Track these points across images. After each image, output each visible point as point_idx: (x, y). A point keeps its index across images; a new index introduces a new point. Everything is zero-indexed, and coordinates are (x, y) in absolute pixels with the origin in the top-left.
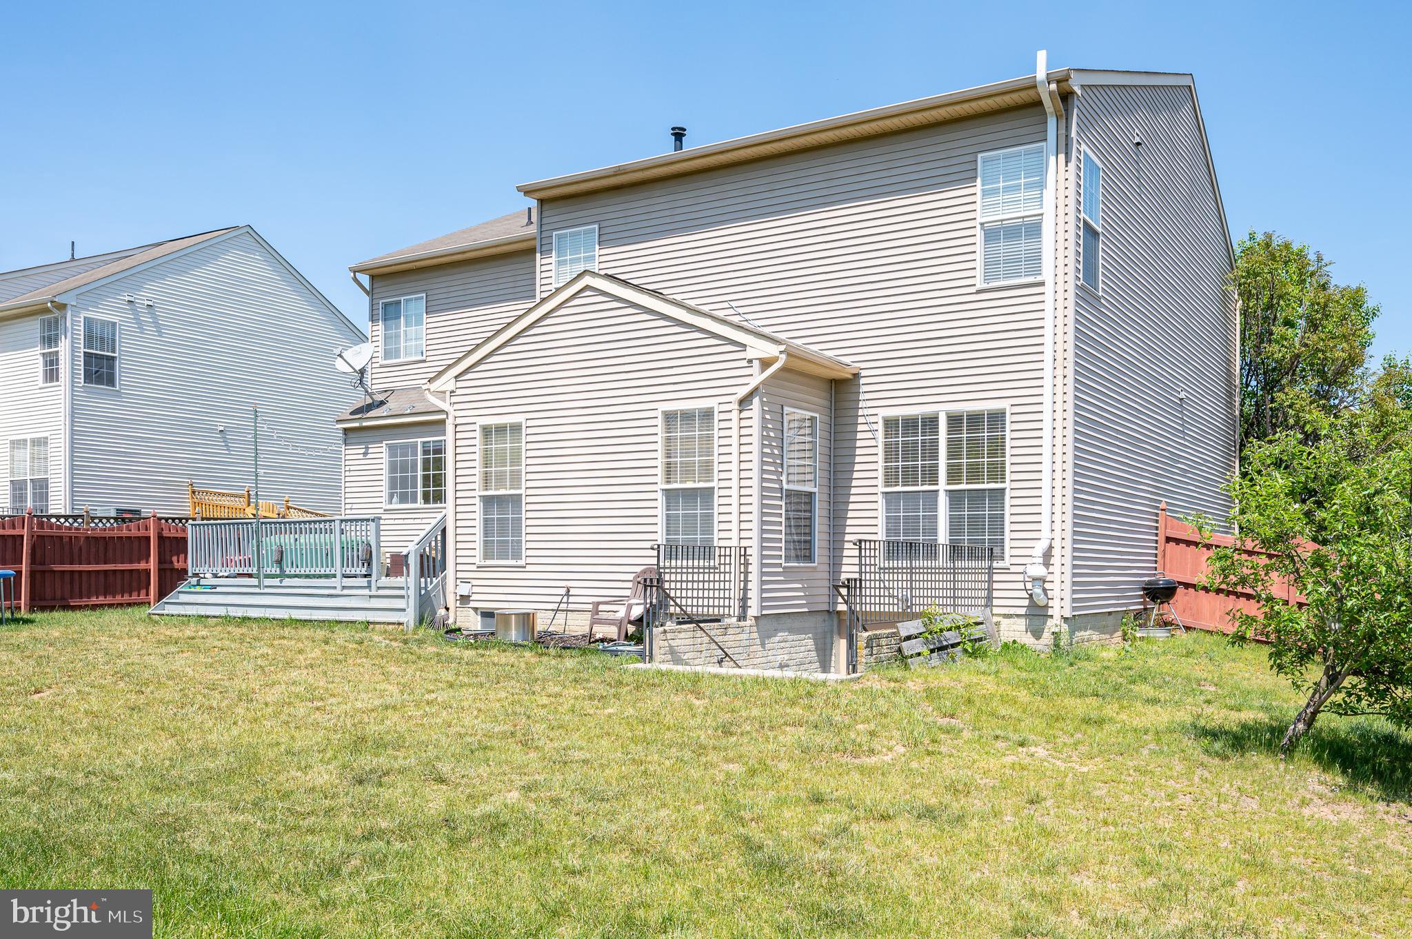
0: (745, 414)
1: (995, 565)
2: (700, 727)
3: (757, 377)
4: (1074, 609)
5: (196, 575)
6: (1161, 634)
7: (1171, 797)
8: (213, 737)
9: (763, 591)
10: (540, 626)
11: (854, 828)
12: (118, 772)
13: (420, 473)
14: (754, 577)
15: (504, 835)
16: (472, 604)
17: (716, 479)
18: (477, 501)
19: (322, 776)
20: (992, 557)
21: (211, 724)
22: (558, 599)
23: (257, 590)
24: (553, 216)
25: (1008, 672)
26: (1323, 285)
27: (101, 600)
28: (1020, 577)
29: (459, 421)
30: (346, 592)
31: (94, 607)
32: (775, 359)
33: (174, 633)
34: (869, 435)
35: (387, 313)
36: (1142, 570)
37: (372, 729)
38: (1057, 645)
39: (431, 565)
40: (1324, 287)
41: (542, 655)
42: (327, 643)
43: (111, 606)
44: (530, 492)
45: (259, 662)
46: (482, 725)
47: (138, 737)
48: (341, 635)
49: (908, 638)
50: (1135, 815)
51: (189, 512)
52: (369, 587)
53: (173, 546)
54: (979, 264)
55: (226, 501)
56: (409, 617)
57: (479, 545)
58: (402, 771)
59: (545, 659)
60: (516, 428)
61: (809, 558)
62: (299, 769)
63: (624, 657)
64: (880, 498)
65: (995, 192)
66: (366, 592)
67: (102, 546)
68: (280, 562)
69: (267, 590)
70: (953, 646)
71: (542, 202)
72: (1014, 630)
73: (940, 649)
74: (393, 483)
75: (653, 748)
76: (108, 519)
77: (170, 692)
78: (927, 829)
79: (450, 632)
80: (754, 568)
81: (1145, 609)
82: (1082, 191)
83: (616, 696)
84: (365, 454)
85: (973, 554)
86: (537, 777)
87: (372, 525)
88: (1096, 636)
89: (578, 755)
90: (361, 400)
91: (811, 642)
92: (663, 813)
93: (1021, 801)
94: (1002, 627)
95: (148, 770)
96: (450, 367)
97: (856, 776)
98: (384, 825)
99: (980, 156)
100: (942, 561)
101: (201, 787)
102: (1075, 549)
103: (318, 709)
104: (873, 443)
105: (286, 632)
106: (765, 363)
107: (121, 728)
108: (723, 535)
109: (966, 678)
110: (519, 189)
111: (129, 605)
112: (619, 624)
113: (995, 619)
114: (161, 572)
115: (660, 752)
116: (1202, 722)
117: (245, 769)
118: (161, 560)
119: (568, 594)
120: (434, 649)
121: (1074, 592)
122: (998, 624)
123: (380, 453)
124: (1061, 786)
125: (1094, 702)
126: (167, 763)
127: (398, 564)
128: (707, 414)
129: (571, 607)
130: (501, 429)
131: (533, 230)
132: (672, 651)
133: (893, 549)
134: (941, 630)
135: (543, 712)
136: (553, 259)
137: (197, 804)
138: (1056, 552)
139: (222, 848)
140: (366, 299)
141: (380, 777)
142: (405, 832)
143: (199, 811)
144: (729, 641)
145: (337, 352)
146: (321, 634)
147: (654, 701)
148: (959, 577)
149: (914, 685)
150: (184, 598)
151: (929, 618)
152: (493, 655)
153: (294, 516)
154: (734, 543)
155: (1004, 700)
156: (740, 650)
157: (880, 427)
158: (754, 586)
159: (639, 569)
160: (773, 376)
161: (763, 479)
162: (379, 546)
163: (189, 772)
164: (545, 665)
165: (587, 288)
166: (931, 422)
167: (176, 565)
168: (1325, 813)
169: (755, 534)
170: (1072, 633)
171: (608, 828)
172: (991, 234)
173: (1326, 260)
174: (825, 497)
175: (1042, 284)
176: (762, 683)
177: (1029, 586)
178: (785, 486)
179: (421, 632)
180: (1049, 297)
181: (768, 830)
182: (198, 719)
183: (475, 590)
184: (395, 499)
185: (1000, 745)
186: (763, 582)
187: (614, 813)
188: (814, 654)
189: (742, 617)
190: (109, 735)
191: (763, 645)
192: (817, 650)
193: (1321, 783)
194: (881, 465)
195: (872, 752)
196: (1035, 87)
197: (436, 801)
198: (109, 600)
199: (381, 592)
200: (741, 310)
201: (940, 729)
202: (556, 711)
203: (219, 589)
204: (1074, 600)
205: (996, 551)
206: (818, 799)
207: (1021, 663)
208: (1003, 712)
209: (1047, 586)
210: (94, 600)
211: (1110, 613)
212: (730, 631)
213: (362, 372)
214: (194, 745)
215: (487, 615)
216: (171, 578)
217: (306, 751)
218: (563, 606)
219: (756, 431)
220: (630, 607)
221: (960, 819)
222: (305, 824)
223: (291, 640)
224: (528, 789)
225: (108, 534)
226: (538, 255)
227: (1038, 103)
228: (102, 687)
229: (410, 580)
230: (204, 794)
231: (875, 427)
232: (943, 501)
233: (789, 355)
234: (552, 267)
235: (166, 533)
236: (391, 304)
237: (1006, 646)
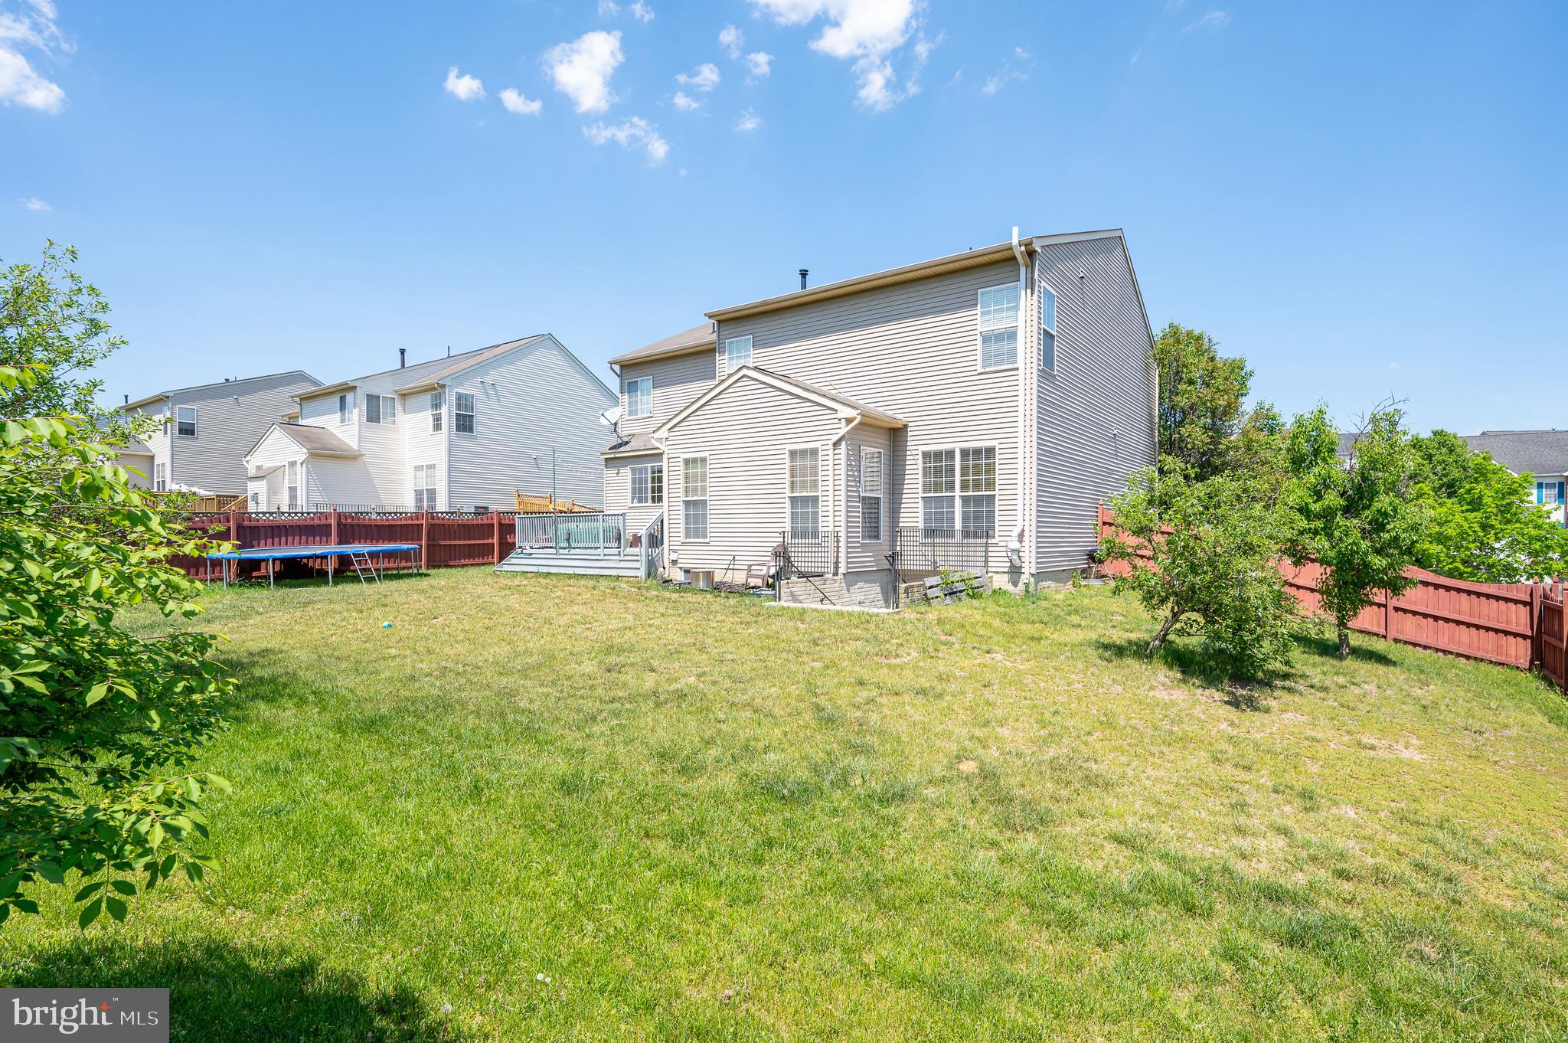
0: (837, 452)
1: (989, 541)
2: (800, 641)
3: (844, 429)
4: (1038, 568)
5: (520, 547)
6: (1098, 583)
7: (1069, 685)
8: (530, 645)
9: (848, 558)
10: (717, 578)
11: (878, 699)
12: (480, 664)
13: (650, 485)
14: (842, 549)
15: (685, 700)
16: (679, 565)
17: (820, 490)
18: (681, 503)
19: (589, 667)
20: (987, 537)
21: (529, 637)
22: (728, 562)
23: (555, 556)
24: (726, 331)
25: (992, 608)
26: (1212, 358)
27: (467, 561)
28: (1004, 549)
29: (670, 456)
30: (606, 558)
31: (463, 566)
32: (855, 418)
33: (508, 582)
34: (913, 462)
35: (630, 388)
36: (1086, 543)
37: (617, 640)
38: (1027, 591)
39: (655, 540)
40: (1212, 359)
41: (716, 597)
42: (594, 589)
43: (472, 565)
44: (712, 498)
45: (557, 601)
46: (678, 639)
47: (490, 645)
48: (603, 584)
49: (931, 587)
50: (1045, 694)
51: (516, 507)
52: (619, 555)
53: (508, 529)
54: (979, 358)
55: (537, 501)
56: (642, 573)
57: (682, 530)
58: (632, 665)
59: (718, 599)
60: (703, 460)
61: (877, 537)
62: (576, 663)
63: (762, 599)
64: (920, 500)
65: (989, 312)
66: (618, 558)
67: (467, 529)
68: (568, 540)
69: (561, 557)
70: (961, 591)
71: (719, 322)
72: (1001, 581)
73: (950, 594)
74: (634, 492)
75: (772, 653)
76: (470, 513)
77: (507, 619)
78: (920, 700)
79: (666, 582)
80: (842, 544)
81: (1089, 567)
82: (1042, 311)
83: (756, 622)
84: (618, 473)
85: (976, 536)
86: (706, 669)
87: (621, 518)
88: (1053, 585)
89: (730, 657)
90: (615, 441)
91: (879, 588)
92: (773, 690)
93: (979, 685)
94: (994, 579)
95: (496, 663)
96: (664, 424)
97: (885, 670)
98: (621, 694)
99: (979, 291)
100: (958, 538)
101: (524, 673)
102: (1038, 532)
103: (588, 629)
104: (915, 467)
105: (572, 582)
106: (849, 421)
107: (481, 640)
108: (824, 524)
109: (965, 611)
110: (706, 315)
111: (484, 564)
112: (763, 577)
113: (990, 574)
114: (500, 544)
115: (776, 655)
116: (1102, 640)
117: (547, 663)
118: (501, 538)
119: (734, 559)
120: (655, 593)
121: (1038, 558)
122: (991, 577)
123: (627, 472)
124: (1005, 677)
125: (1041, 626)
126: (506, 659)
127: (636, 541)
128: (814, 452)
129: (736, 567)
130: (695, 460)
131: (714, 337)
132: (792, 595)
133: (930, 532)
134: (953, 582)
135: (713, 632)
136: (726, 356)
137: (522, 682)
138: (1027, 533)
139: (536, 706)
140: (618, 379)
141: (620, 668)
142: (631, 699)
143: (523, 686)
144: (827, 588)
145: (601, 412)
146: (591, 583)
147: (776, 625)
148: (965, 549)
149: (932, 616)
150: (514, 561)
151: (944, 575)
152: (689, 597)
153: (576, 509)
154: (831, 529)
155: (984, 625)
156: (834, 593)
157: (920, 457)
158: (842, 555)
159: (775, 544)
160: (854, 428)
161: (848, 491)
162: (625, 530)
163: (518, 664)
164: (716, 603)
165: (744, 376)
166: (951, 454)
167: (509, 541)
168: (1162, 695)
169: (843, 524)
170: (1037, 583)
171: (740, 698)
172: (986, 339)
173: (1214, 341)
174: (887, 500)
175: (1017, 369)
176: (841, 614)
177: (1010, 554)
178: (862, 495)
179: (649, 582)
180: (1021, 377)
181: (830, 700)
182: (523, 635)
183: (680, 556)
184: (635, 501)
185: (975, 652)
186: (848, 553)
187: (745, 689)
188: (880, 595)
189: (836, 574)
190: (474, 643)
191: (848, 590)
192: (882, 593)
193: (1166, 677)
194: (921, 480)
195: (897, 656)
196: (1011, 249)
197: (649, 681)
198: (471, 561)
199: (626, 558)
200: (836, 387)
201: (941, 643)
202: (720, 631)
203: (533, 556)
204: (1038, 563)
205: (990, 532)
206: (861, 683)
207: (1001, 602)
208: (981, 632)
209: (1021, 554)
210: (463, 562)
211: (1064, 570)
212: (828, 582)
213: (616, 424)
214: (521, 649)
215: (687, 571)
216: (507, 549)
217: (580, 653)
218: (731, 567)
219: (843, 462)
220: (769, 567)
221: (941, 695)
222: (578, 693)
223: (575, 586)
224: (699, 676)
225: (471, 522)
226: (717, 354)
227: (1014, 258)
228: (470, 615)
229: (642, 550)
230: (526, 677)
231: (917, 457)
232: (958, 503)
233: (862, 415)
234: (726, 361)
235: (503, 522)
236: (632, 382)
237: (995, 591)
